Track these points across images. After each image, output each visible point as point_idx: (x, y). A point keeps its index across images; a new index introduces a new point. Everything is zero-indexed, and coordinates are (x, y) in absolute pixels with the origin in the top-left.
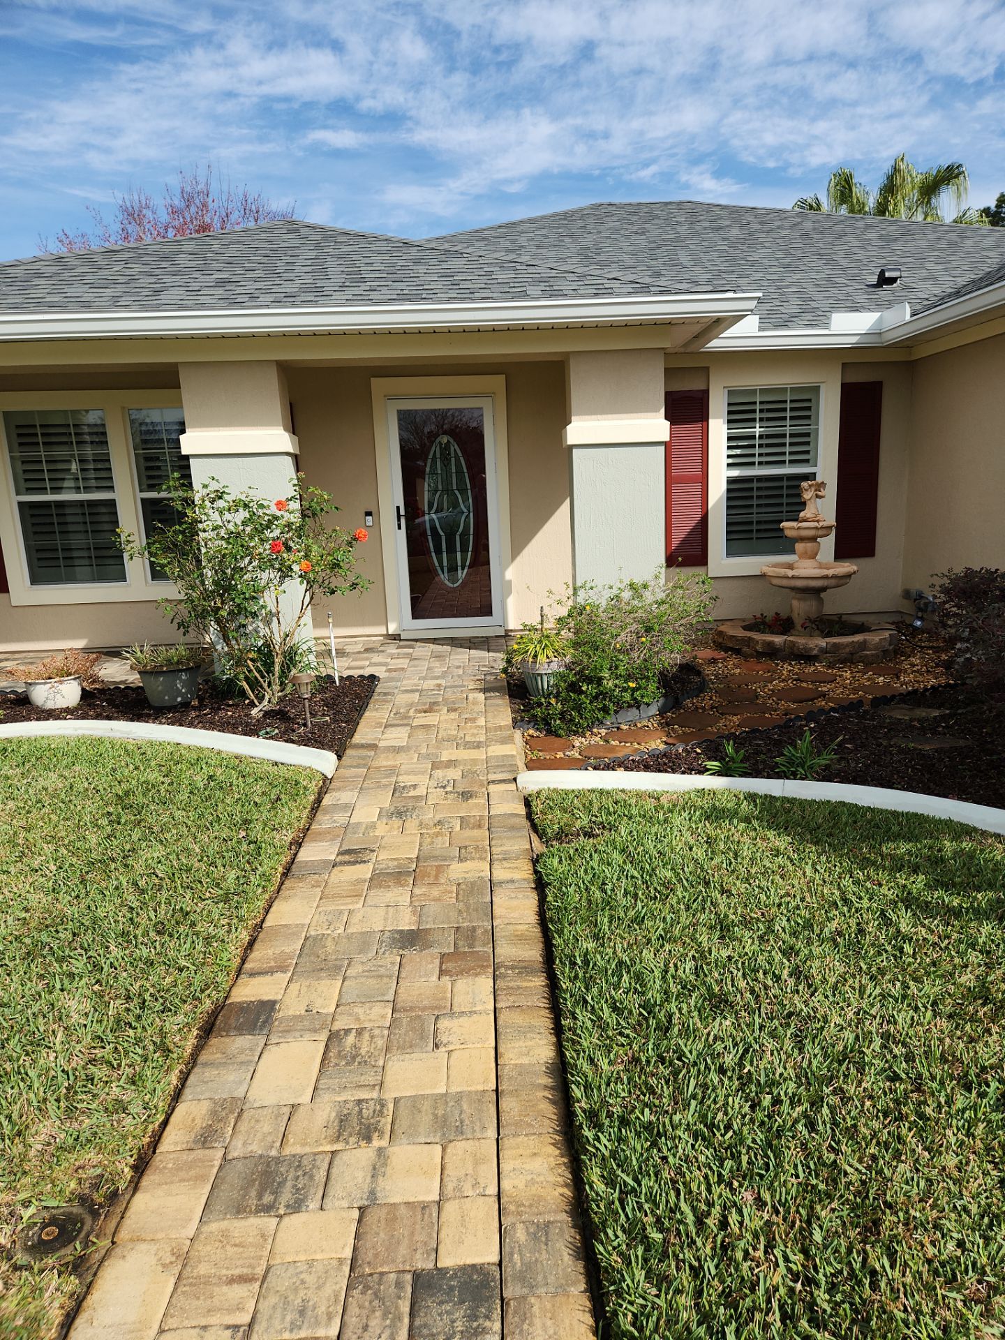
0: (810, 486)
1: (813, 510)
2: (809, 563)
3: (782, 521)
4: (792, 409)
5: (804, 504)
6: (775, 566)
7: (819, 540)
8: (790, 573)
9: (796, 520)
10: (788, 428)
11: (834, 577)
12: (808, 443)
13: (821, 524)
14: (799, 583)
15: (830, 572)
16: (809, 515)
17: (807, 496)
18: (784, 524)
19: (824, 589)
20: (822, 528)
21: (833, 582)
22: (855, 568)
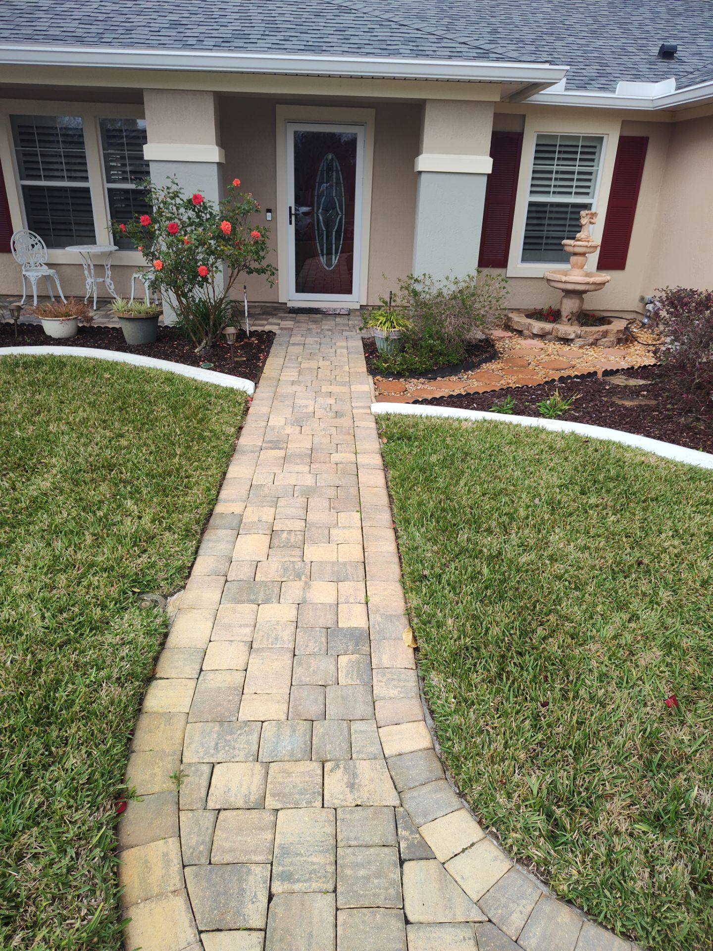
0: (587, 215)
1: (586, 233)
2: (577, 272)
3: (563, 238)
4: (582, 153)
5: (581, 226)
6: (554, 272)
7: (587, 255)
8: (564, 279)
9: (573, 238)
10: (577, 168)
11: (593, 284)
12: (590, 180)
13: (590, 244)
14: (570, 287)
15: (591, 280)
16: (583, 236)
17: (584, 221)
18: (565, 242)
19: (585, 292)
20: (590, 247)
21: (592, 287)
22: (609, 278)
